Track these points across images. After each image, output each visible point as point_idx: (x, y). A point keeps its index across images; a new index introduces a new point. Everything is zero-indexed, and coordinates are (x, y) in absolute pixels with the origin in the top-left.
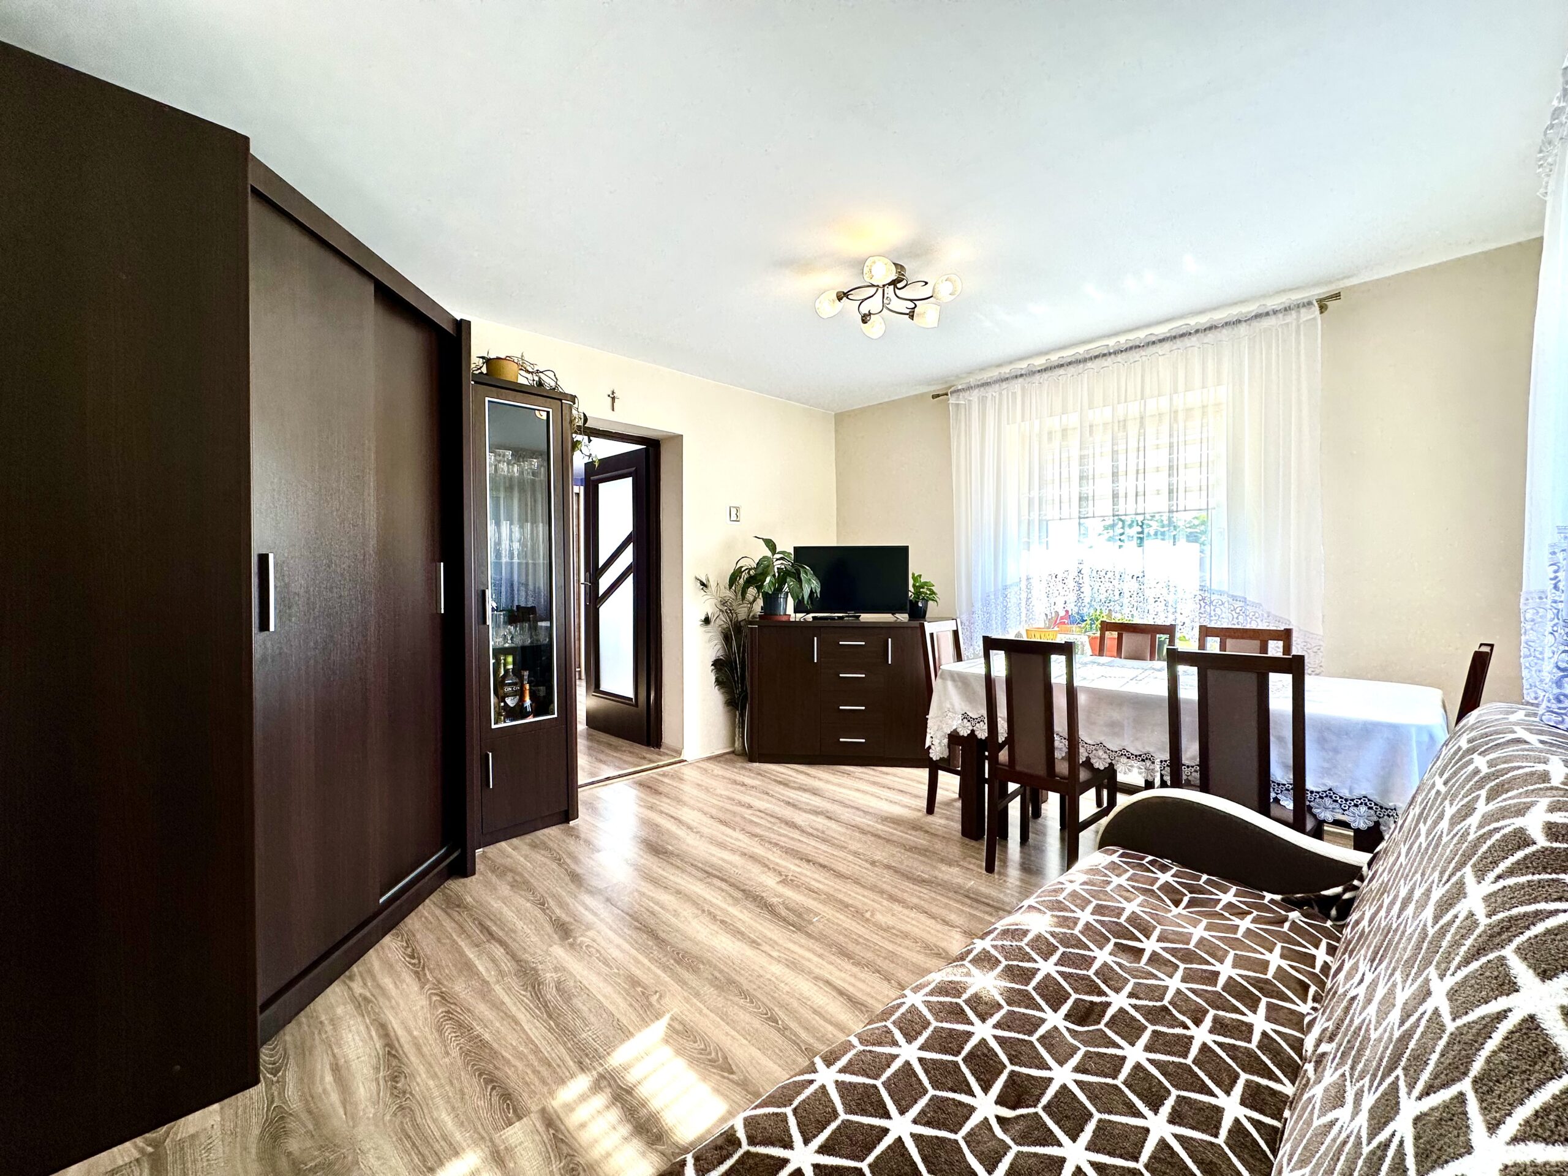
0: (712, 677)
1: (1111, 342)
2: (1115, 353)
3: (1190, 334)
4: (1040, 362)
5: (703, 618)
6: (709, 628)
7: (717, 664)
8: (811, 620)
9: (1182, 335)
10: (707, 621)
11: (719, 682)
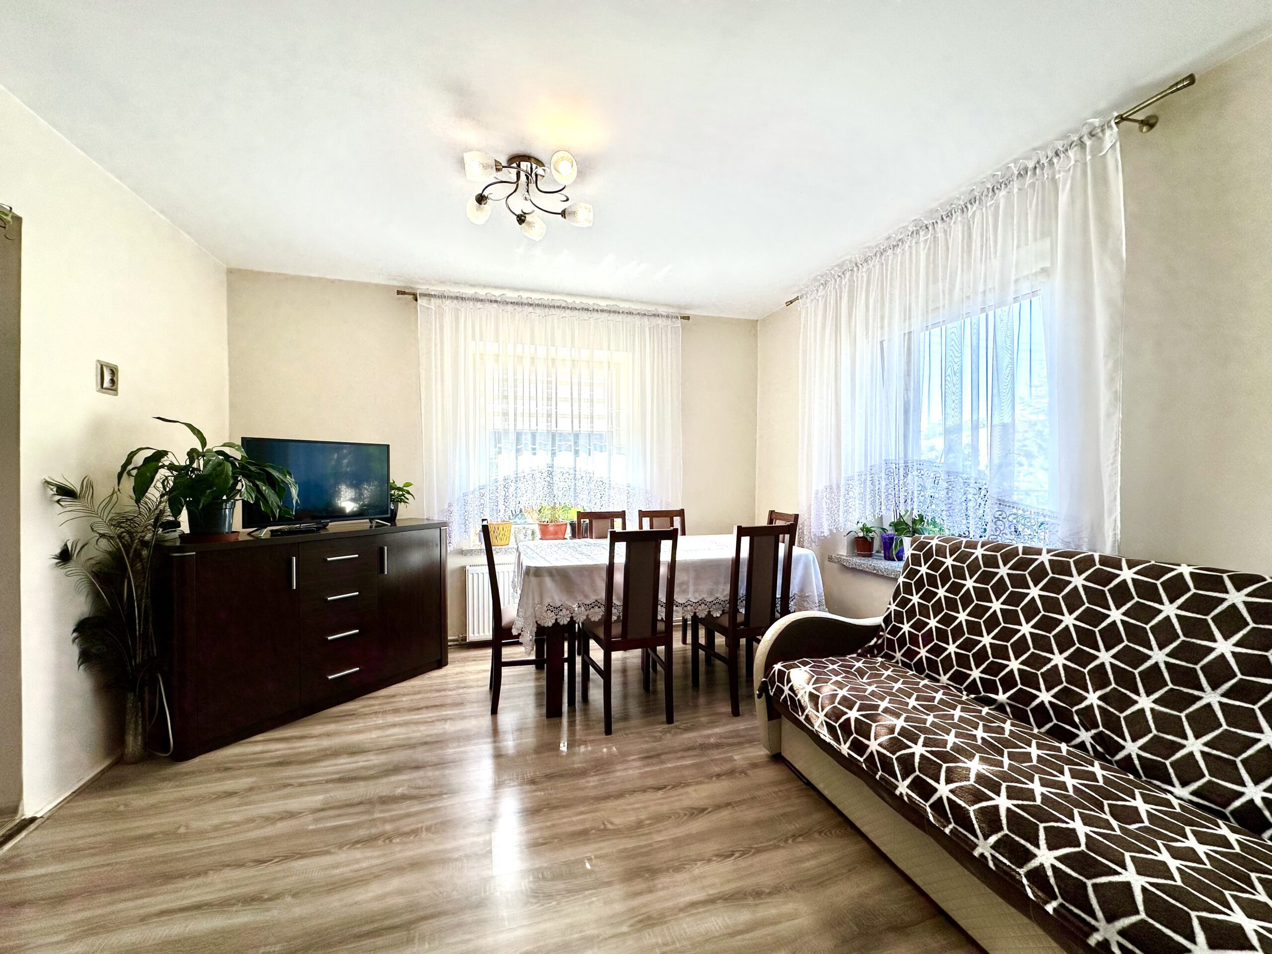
0: (74, 651)
1: (570, 300)
2: (571, 309)
3: (619, 313)
4: (512, 295)
5: (58, 551)
6: (72, 566)
7: (83, 629)
8: (268, 536)
9: (614, 312)
10: (65, 556)
11: (85, 657)
